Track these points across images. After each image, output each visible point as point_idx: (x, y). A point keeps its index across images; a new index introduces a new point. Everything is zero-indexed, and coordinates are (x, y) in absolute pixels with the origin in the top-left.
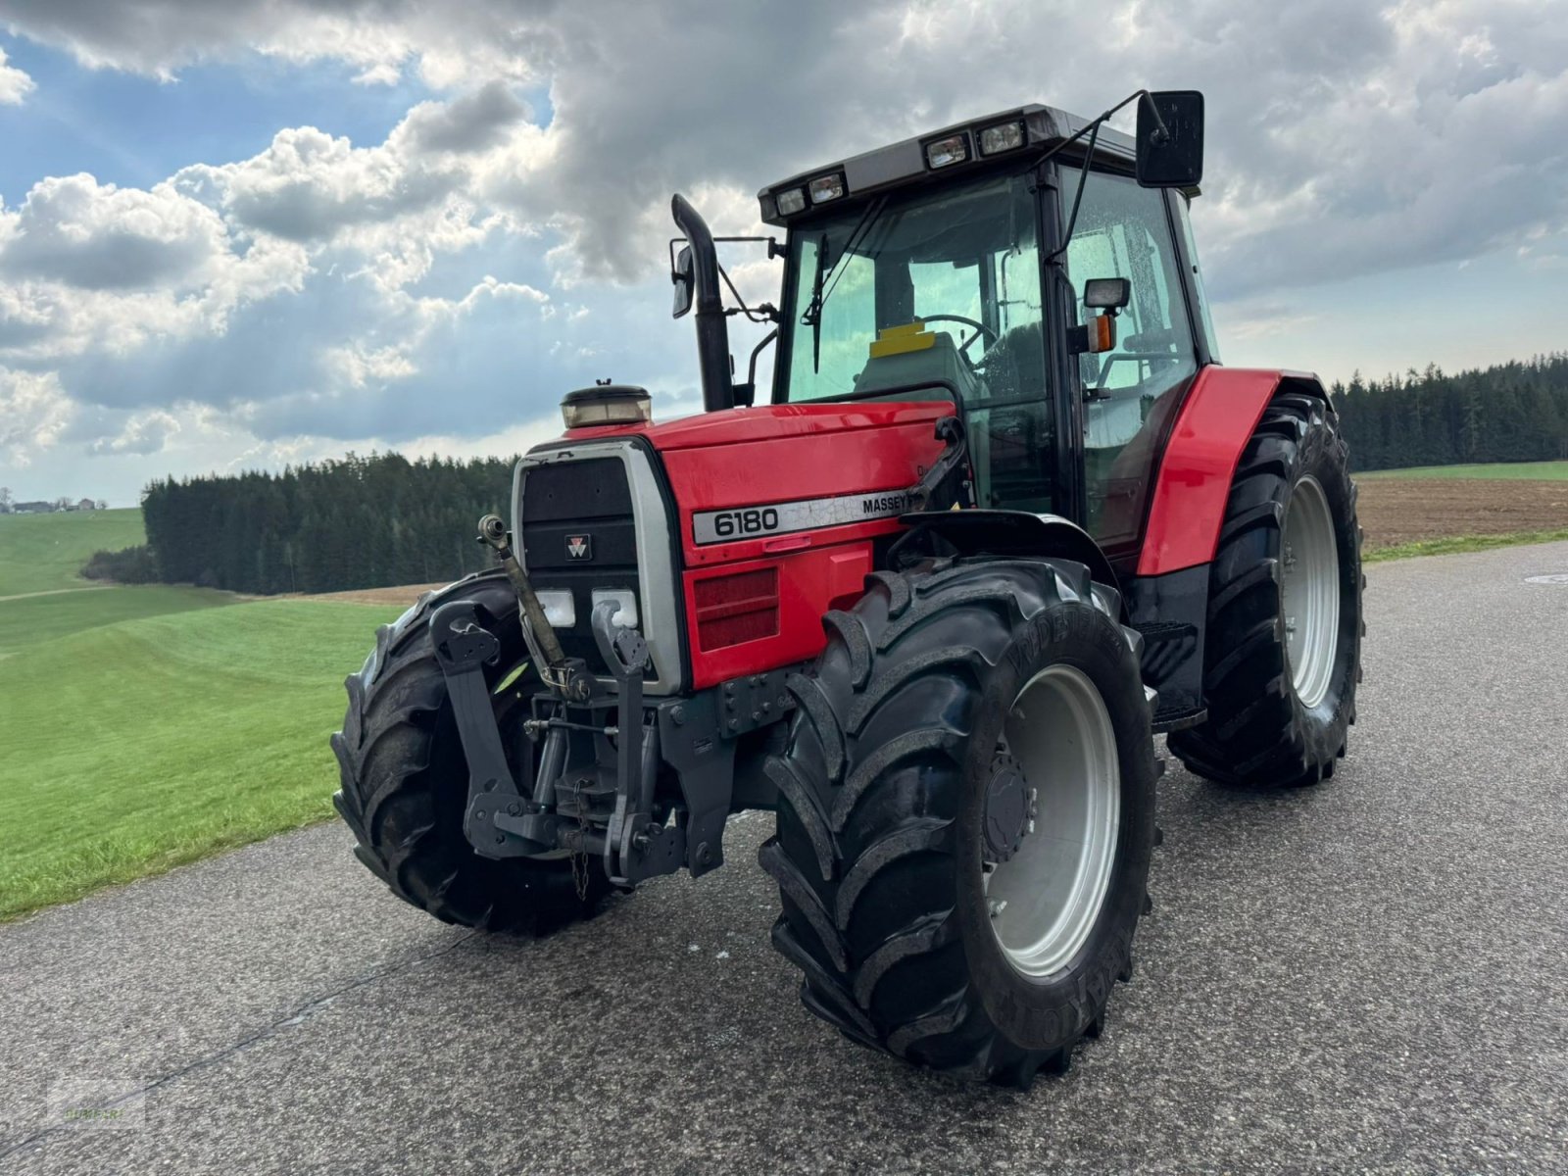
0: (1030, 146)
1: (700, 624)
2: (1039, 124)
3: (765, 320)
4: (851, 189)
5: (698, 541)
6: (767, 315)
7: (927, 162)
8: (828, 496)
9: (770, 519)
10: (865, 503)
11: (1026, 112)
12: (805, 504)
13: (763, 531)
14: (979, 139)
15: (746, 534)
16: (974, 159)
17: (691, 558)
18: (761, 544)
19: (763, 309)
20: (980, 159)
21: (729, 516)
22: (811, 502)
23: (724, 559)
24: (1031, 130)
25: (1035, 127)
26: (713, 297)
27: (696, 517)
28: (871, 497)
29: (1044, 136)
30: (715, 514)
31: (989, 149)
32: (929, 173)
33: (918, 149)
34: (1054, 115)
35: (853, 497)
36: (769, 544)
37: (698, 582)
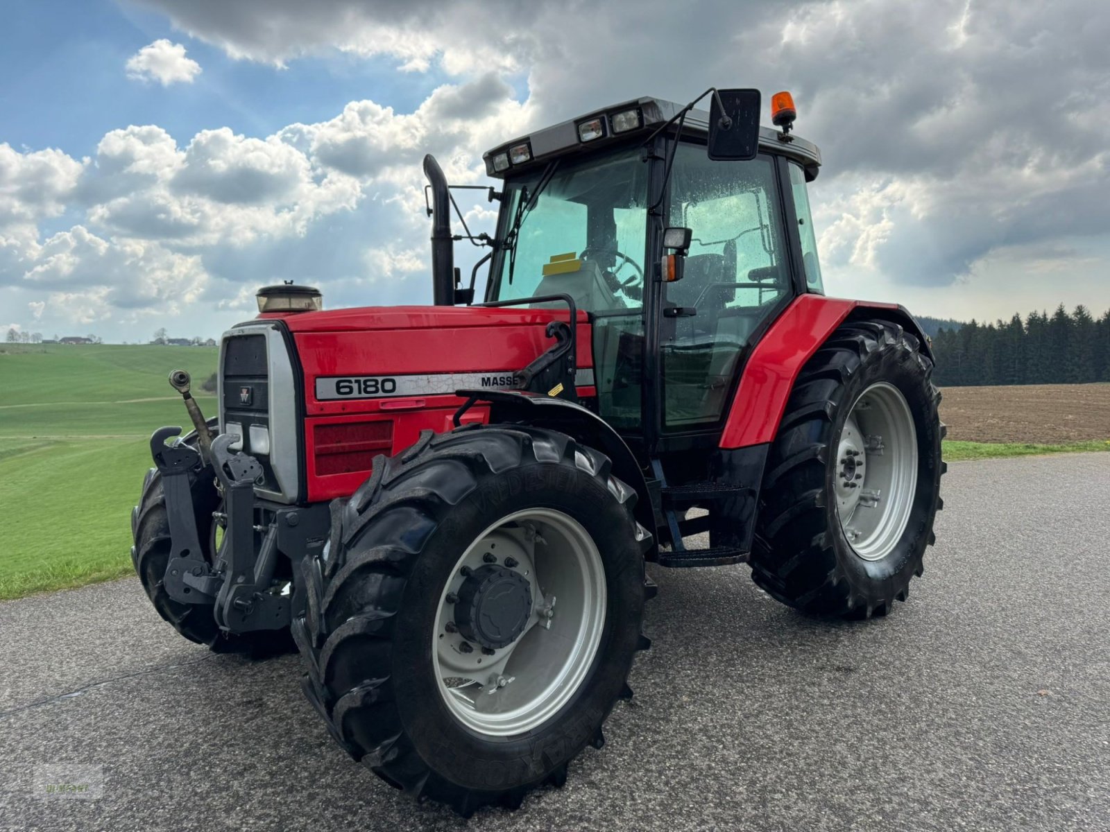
0: (645, 127)
1: (317, 456)
2: (650, 111)
3: (483, 245)
4: (534, 155)
5: (318, 397)
6: (485, 241)
7: (579, 137)
8: (447, 373)
9: (388, 386)
10: (483, 379)
11: (640, 102)
12: (425, 377)
13: (381, 394)
14: (611, 122)
15: (364, 395)
16: (609, 135)
17: (310, 408)
18: (378, 402)
19: (483, 237)
20: (613, 136)
21: (350, 382)
22: (430, 376)
23: (342, 412)
24: (645, 115)
25: (647, 113)
26: (443, 227)
27: (318, 380)
28: (491, 375)
29: (653, 120)
30: (336, 380)
31: (618, 130)
32: (582, 145)
33: (573, 128)
34: (659, 105)
35: (472, 375)
36: (383, 404)
37: (317, 426)
